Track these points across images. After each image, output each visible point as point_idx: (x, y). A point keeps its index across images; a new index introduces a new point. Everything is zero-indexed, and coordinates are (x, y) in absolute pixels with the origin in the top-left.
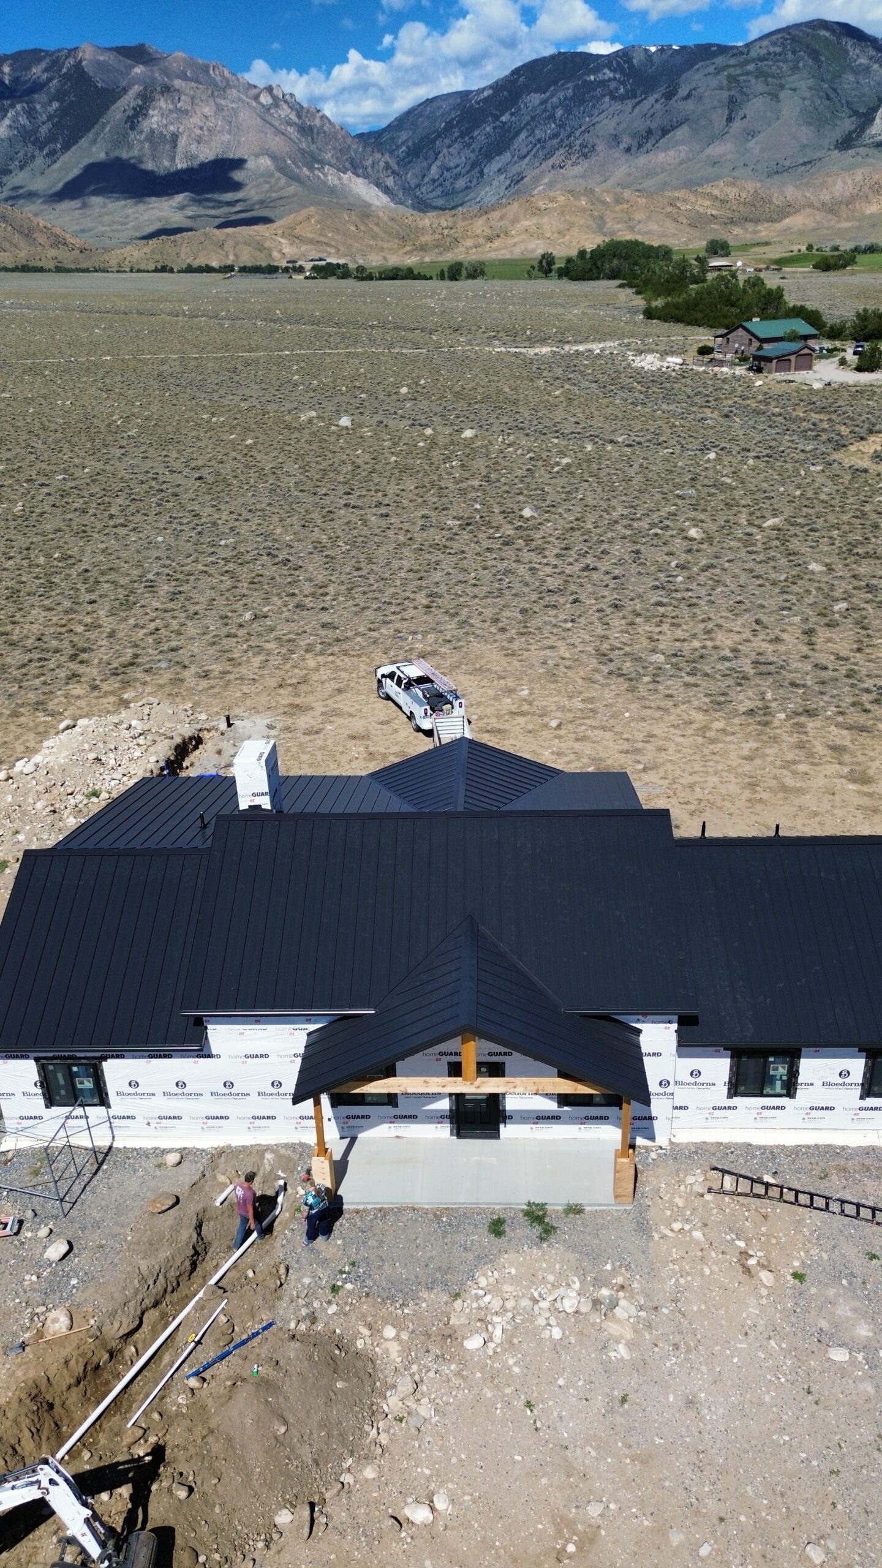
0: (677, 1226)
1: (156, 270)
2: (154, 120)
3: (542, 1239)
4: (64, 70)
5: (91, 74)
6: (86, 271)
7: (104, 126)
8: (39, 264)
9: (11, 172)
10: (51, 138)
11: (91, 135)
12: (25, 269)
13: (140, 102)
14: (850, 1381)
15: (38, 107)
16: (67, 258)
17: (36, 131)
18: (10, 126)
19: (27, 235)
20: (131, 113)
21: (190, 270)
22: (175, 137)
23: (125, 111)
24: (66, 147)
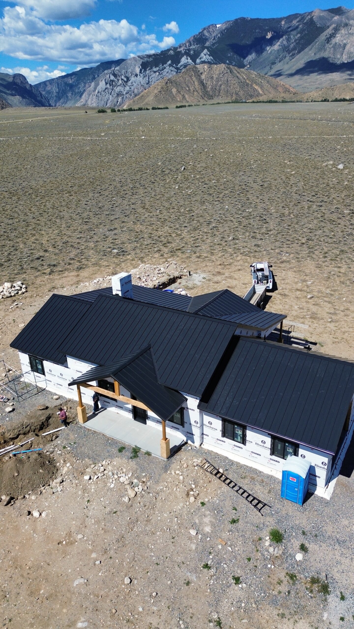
0: (177, 472)
1: (322, 101)
2: (338, 39)
3: (131, 458)
4: (305, 21)
5: (316, 22)
6: (294, 102)
7: (316, 42)
8: (276, 100)
9: (275, 63)
10: (294, 49)
11: (310, 47)
12: (270, 102)
13: (333, 31)
14: (190, 542)
15: (292, 36)
16: (287, 96)
17: (289, 46)
18: (279, 45)
19: (275, 88)
20: (328, 36)
21: (336, 100)
22: (345, 45)
23: (326, 35)
24: (299, 52)
